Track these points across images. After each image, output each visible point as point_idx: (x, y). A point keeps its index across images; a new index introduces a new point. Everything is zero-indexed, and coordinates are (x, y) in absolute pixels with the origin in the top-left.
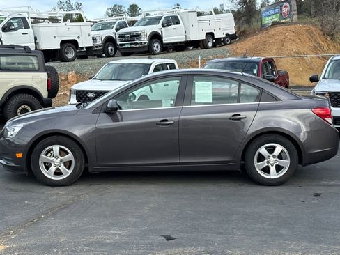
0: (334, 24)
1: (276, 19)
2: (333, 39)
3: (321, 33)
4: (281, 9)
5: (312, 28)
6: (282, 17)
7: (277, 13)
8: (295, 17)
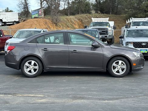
0: (56, 19)
1: (37, 16)
2: (56, 25)
3: (51, 22)
4: (39, 12)
5: (47, 20)
6: (39, 15)
7: (37, 13)
8: (43, 15)
